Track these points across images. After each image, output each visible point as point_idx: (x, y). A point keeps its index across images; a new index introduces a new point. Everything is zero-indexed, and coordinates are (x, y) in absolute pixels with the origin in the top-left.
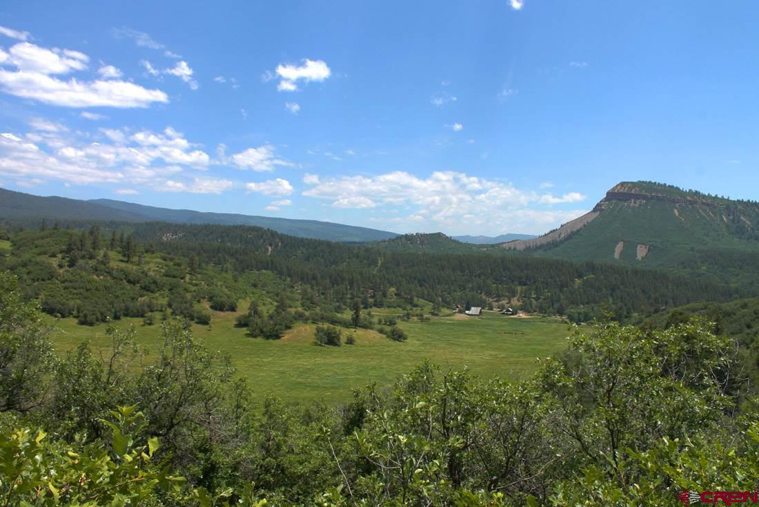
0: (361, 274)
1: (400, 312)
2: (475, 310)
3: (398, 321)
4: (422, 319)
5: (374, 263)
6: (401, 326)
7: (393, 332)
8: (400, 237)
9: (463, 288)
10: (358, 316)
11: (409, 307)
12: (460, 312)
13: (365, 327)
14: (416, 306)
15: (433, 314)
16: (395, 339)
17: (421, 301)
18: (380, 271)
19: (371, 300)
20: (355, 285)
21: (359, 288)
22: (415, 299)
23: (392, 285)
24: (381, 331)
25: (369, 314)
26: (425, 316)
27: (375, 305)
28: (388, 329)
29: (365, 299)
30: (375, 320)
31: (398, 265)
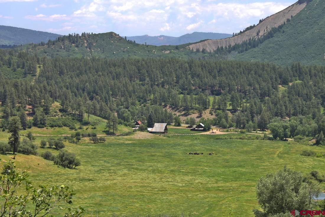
0: (16, 86)
1: (67, 132)
2: (159, 127)
3: (66, 143)
4: (95, 139)
5: (31, 71)
6: (70, 149)
7: (61, 157)
8: (61, 39)
9: (143, 100)
10: (16, 139)
11: (77, 126)
12: (142, 129)
13: (26, 152)
14: (87, 123)
15: (108, 133)
16: (64, 166)
17: (93, 118)
18: (38, 81)
19: (29, 119)
20: (8, 101)
21: (13, 103)
22: (85, 115)
23: (55, 99)
24: (47, 157)
25: (29, 136)
26: (99, 136)
27: (35, 125)
28: (55, 153)
29: (22, 117)
30: (37, 143)
31: (61, 73)
